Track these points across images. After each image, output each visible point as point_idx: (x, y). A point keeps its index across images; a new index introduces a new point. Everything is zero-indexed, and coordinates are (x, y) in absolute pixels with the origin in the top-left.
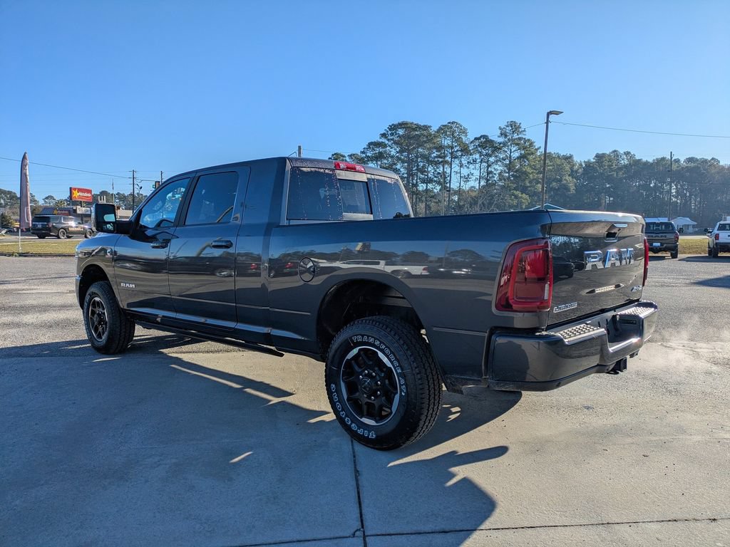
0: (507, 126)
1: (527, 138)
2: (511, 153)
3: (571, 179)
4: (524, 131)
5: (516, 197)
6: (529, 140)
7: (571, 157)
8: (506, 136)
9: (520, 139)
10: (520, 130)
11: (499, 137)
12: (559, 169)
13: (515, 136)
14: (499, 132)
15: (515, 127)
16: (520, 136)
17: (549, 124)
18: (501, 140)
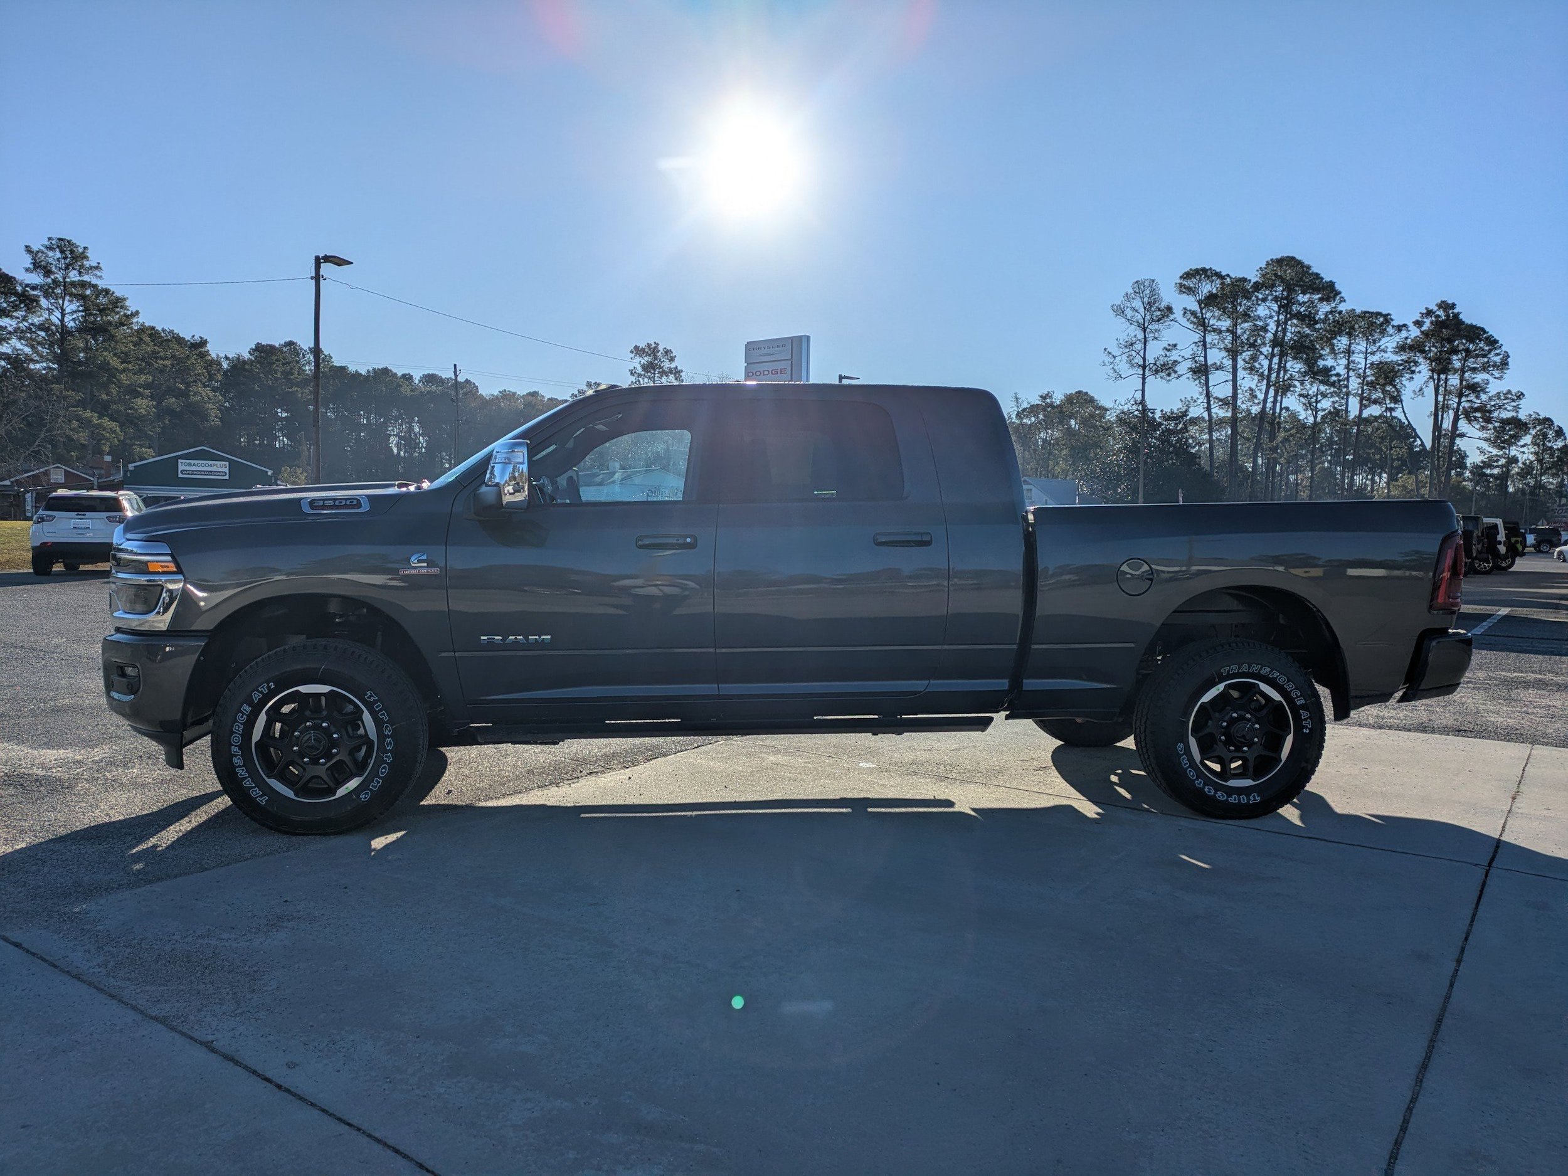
0: (50, 248)
1: (102, 284)
2: (63, 315)
3: (211, 394)
4: (97, 268)
5: (85, 424)
6: (107, 291)
7: (203, 343)
8: (48, 272)
9: (83, 285)
10: (87, 264)
11: (27, 270)
12: (181, 368)
13: (73, 276)
14: (28, 261)
15: (73, 255)
16: (86, 278)
17: (322, 282)
18: (36, 279)
